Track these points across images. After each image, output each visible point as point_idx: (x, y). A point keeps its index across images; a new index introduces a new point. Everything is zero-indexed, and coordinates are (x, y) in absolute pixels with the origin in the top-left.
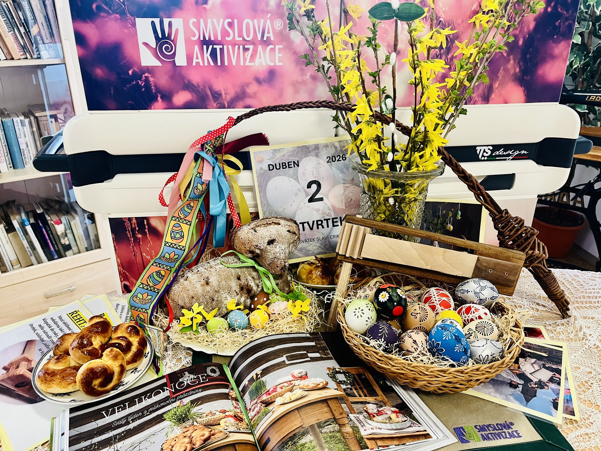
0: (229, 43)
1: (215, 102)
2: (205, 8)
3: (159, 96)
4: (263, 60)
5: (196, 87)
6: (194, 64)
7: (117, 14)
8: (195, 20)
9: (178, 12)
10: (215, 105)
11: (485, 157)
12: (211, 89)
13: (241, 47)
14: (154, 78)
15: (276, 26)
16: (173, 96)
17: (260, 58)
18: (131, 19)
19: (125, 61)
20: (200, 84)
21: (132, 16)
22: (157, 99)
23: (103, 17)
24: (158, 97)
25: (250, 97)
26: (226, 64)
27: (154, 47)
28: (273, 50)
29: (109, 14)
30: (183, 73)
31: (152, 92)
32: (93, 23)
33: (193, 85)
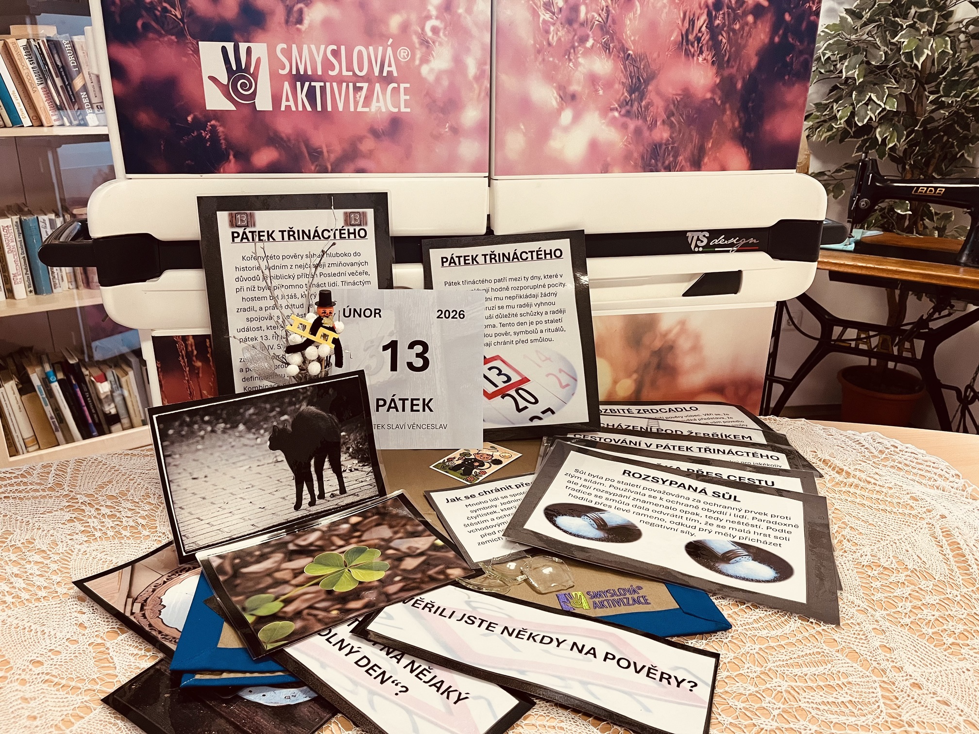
0: (333, 79)
1: (313, 163)
2: (299, 30)
3: (232, 153)
4: (382, 104)
5: (285, 142)
6: (283, 108)
7: (172, 35)
8: (285, 46)
9: (260, 35)
10: (313, 168)
11: (699, 247)
12: (307, 146)
13: (351, 85)
14: (224, 127)
15: (400, 56)
16: (252, 154)
17: (378, 100)
18: (193, 44)
19: (182, 103)
20: (292, 138)
21: (194, 38)
22: (228, 158)
23: (153, 39)
24: (229, 155)
25: (364, 156)
26: (329, 109)
27: (225, 83)
28: (396, 90)
29: (161, 35)
30: (267, 120)
31: (221, 148)
32: (136, 47)
33: (282, 139)
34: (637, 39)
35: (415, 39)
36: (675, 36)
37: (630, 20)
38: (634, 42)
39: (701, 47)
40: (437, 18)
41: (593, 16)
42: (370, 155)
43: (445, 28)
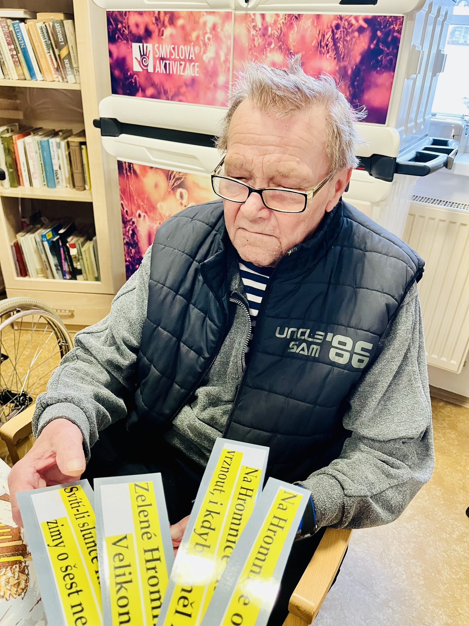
0: (173, 60)
1: (165, 96)
2: (162, 39)
4: (189, 72)
5: (157, 85)
6: (156, 71)
7: (125, 40)
8: (158, 45)
9: (150, 40)
10: (164, 98)
12: (163, 88)
13: (179, 63)
14: (139, 78)
15: (196, 50)
16: (146, 90)
17: (188, 70)
18: (130, 44)
19: (127, 68)
20: (159, 84)
21: (131, 41)
22: (139, 91)
23: (120, 42)
24: (139, 89)
25: (182, 95)
26: (171, 73)
27: (140, 60)
28: (194, 66)
29: (122, 40)
30: (152, 76)
31: (137, 86)
32: (116, 45)
33: (155, 84)
34: (295, 44)
35: (201, 43)
36: (314, 43)
37: (292, 34)
38: (293, 46)
39: (328, 50)
40: (210, 33)
41: (274, 33)
42: (184, 94)
43: (213, 38)
